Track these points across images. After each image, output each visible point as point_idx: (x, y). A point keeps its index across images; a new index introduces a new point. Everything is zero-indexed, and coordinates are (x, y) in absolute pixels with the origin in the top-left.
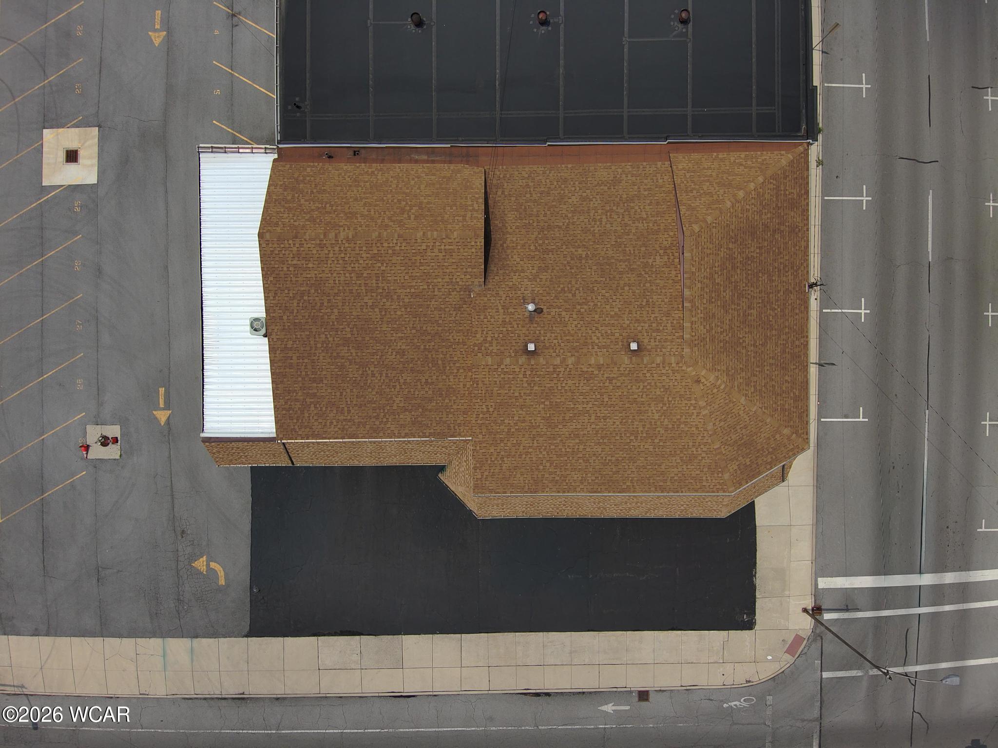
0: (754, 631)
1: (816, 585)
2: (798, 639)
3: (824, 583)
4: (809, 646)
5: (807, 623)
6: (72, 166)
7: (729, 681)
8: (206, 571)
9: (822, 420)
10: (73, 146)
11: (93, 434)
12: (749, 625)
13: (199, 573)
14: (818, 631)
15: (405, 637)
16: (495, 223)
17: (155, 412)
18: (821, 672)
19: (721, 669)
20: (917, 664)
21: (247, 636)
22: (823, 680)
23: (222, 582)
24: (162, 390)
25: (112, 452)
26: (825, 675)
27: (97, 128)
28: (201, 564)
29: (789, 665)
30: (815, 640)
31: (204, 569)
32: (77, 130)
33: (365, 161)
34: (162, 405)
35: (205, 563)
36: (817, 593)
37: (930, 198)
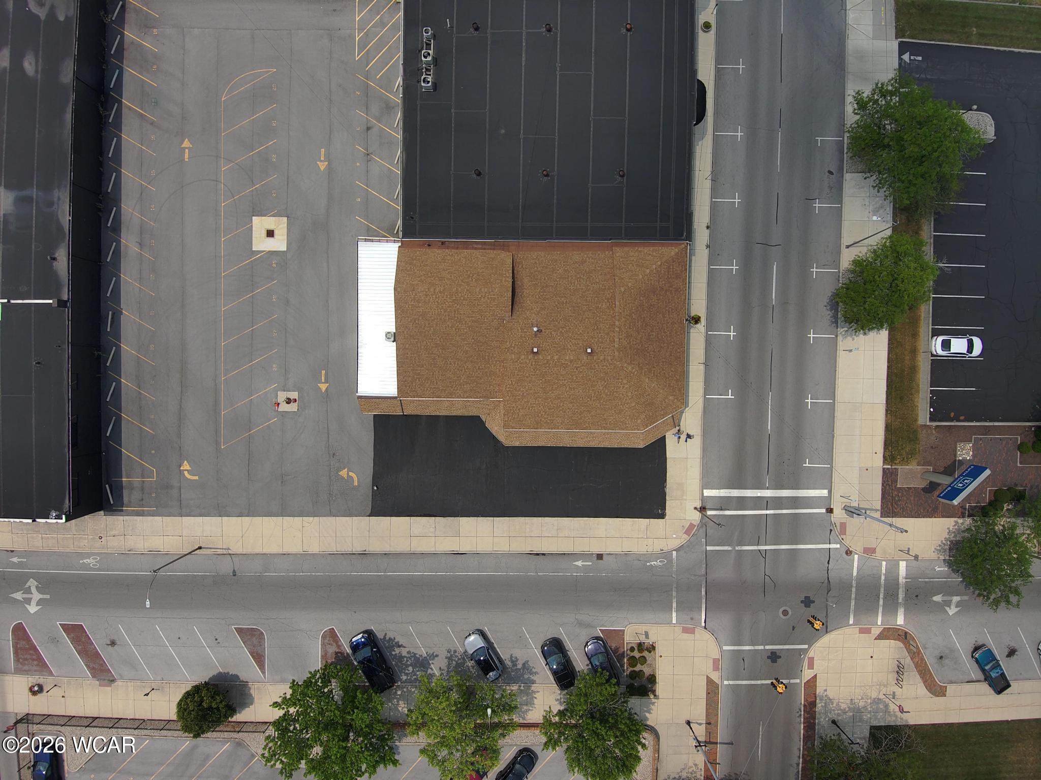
0: (665, 519)
1: (703, 494)
2: (692, 526)
3: (707, 493)
4: (698, 530)
5: (696, 516)
6: (271, 239)
7: (650, 550)
8: (347, 477)
9: (707, 397)
10: (271, 227)
11: (282, 396)
12: (662, 516)
13: (343, 478)
14: (704, 521)
15: (461, 518)
16: (518, 283)
17: (319, 385)
18: (706, 546)
19: (646, 542)
20: (766, 545)
21: (369, 516)
22: (707, 552)
23: (356, 484)
24: (323, 372)
25: (293, 407)
26: (709, 548)
27: (286, 218)
28: (344, 473)
29: (686, 541)
30: (702, 527)
31: (345, 476)
32: (274, 218)
33: (448, 248)
34: (323, 381)
35: (346, 473)
36: (703, 498)
37: (775, 267)
